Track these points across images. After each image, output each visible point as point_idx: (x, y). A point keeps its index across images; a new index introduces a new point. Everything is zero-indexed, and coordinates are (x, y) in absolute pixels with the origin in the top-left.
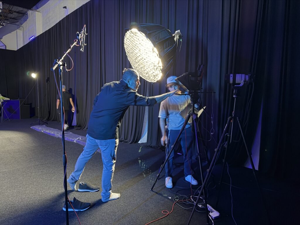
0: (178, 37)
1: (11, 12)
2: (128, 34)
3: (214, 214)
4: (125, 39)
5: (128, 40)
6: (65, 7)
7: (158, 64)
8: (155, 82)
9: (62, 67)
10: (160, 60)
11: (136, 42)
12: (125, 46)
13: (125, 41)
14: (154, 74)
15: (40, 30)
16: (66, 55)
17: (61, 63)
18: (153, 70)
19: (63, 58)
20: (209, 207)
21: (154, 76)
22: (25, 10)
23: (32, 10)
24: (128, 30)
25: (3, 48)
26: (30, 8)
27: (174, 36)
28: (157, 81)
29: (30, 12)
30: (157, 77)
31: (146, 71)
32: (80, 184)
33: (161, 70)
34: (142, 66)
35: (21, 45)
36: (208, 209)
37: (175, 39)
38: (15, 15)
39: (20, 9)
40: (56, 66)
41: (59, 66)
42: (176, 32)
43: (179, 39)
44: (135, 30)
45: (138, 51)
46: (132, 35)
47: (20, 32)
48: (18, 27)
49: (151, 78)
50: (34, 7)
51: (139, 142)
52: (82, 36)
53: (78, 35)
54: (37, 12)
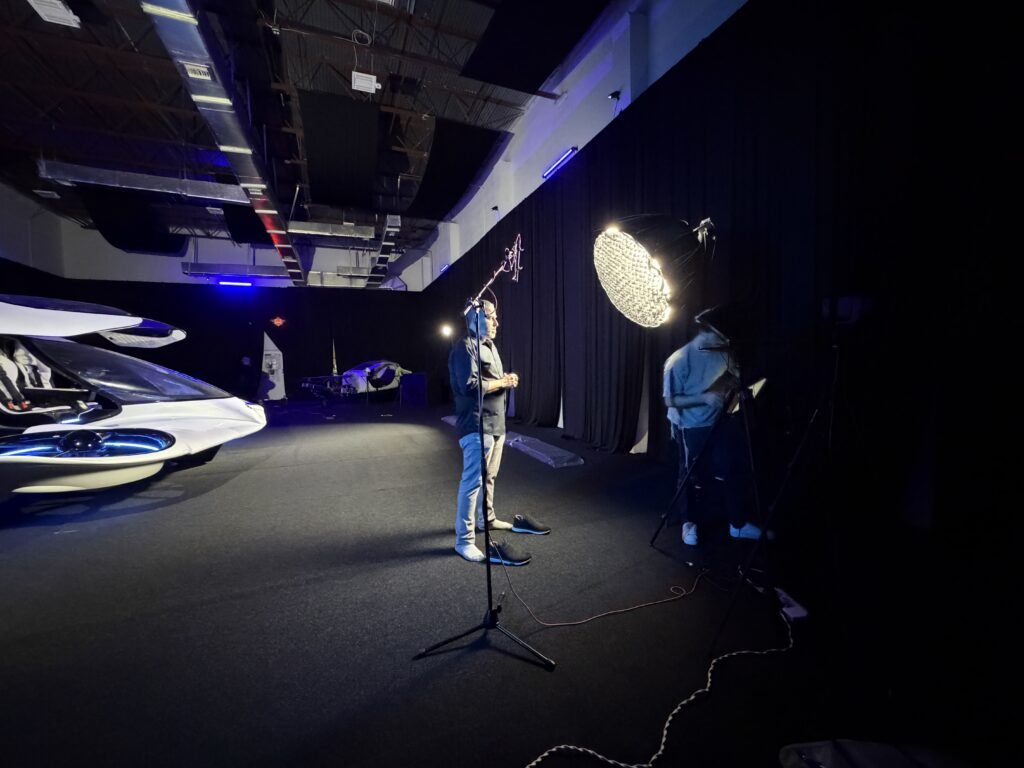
0: (705, 232)
1: (414, 229)
2: (600, 240)
3: (795, 612)
4: (596, 249)
5: (601, 251)
6: (496, 208)
7: (661, 290)
8: (658, 326)
9: (478, 309)
10: (665, 282)
11: (616, 253)
12: (596, 264)
13: (596, 254)
14: (654, 311)
15: (456, 254)
16: (487, 290)
17: (477, 304)
18: (652, 304)
19: (480, 295)
20: (783, 595)
21: (654, 314)
22: (434, 222)
23: (445, 221)
24: (600, 233)
25: (403, 289)
26: (441, 218)
27: (697, 232)
28: (662, 325)
29: (441, 226)
30: (660, 317)
31: (637, 307)
32: (516, 519)
33: (668, 302)
34: (628, 297)
35: (428, 281)
36: (781, 598)
37: (700, 237)
38: (419, 234)
39: (426, 222)
40: (469, 308)
41: (475, 308)
42: (703, 222)
43: (709, 237)
44: (613, 229)
45: (620, 269)
46: (609, 240)
47: (426, 260)
48: (424, 252)
49: (649, 319)
50: (447, 217)
51: (632, 451)
52: (514, 254)
53: (508, 254)
54: (452, 225)
